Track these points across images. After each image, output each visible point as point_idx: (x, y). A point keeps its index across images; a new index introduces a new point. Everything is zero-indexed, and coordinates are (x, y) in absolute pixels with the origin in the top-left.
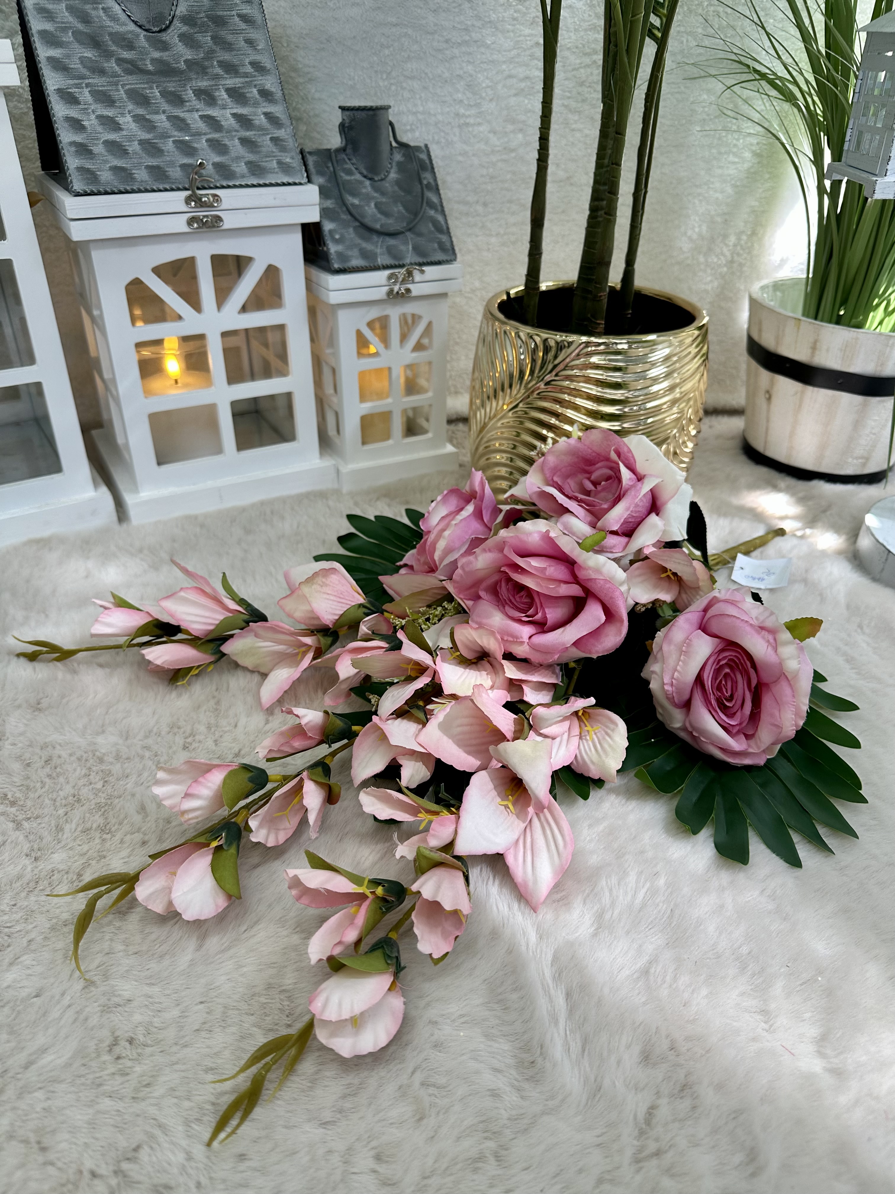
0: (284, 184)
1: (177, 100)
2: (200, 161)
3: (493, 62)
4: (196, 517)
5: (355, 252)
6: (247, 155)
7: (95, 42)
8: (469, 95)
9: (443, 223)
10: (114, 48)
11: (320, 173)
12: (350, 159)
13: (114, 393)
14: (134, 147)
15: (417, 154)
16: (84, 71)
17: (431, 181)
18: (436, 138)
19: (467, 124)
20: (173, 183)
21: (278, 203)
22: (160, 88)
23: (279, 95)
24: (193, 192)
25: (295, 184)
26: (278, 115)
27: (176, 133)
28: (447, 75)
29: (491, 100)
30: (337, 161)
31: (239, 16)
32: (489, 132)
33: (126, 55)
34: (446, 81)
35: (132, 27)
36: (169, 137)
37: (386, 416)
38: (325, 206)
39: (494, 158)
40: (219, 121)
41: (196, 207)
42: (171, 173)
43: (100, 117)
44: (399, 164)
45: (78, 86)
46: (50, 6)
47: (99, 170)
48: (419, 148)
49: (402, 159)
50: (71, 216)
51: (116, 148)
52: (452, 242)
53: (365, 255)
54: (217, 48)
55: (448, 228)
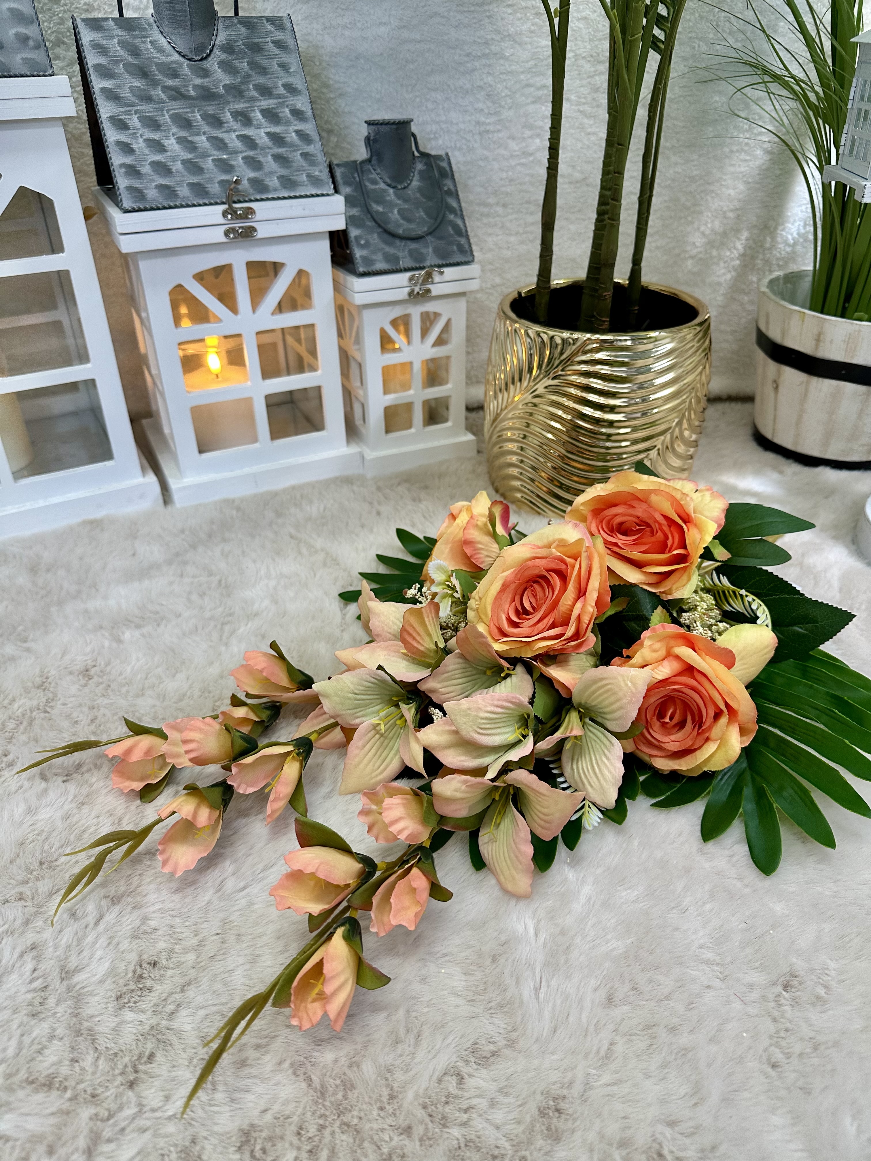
0: (312, 196)
1: (217, 122)
2: (235, 178)
3: (511, 72)
4: (233, 501)
5: (379, 256)
6: (279, 170)
7: (143, 73)
8: (489, 104)
9: (462, 226)
10: (160, 77)
11: (347, 183)
12: (374, 170)
13: (161, 388)
14: (178, 166)
15: (438, 162)
16: (134, 100)
17: (452, 187)
18: (458, 145)
19: (487, 132)
20: (212, 198)
21: (307, 213)
22: (201, 112)
23: (309, 113)
24: (229, 206)
25: (323, 195)
26: (308, 132)
27: (215, 152)
28: (468, 86)
29: (510, 108)
30: (362, 172)
31: (273, 42)
32: (508, 138)
33: (171, 83)
34: (467, 92)
35: (176, 57)
36: (209, 156)
37: (409, 406)
38: (351, 214)
39: (513, 163)
40: (254, 140)
41: (232, 219)
42: (210, 189)
43: (146, 140)
44: (421, 172)
45: (128, 113)
46: (104, 42)
47: (146, 189)
48: (438, 157)
49: (424, 168)
50: (120, 230)
51: (161, 168)
52: (470, 244)
53: (389, 258)
54: (252, 73)
55: (467, 231)
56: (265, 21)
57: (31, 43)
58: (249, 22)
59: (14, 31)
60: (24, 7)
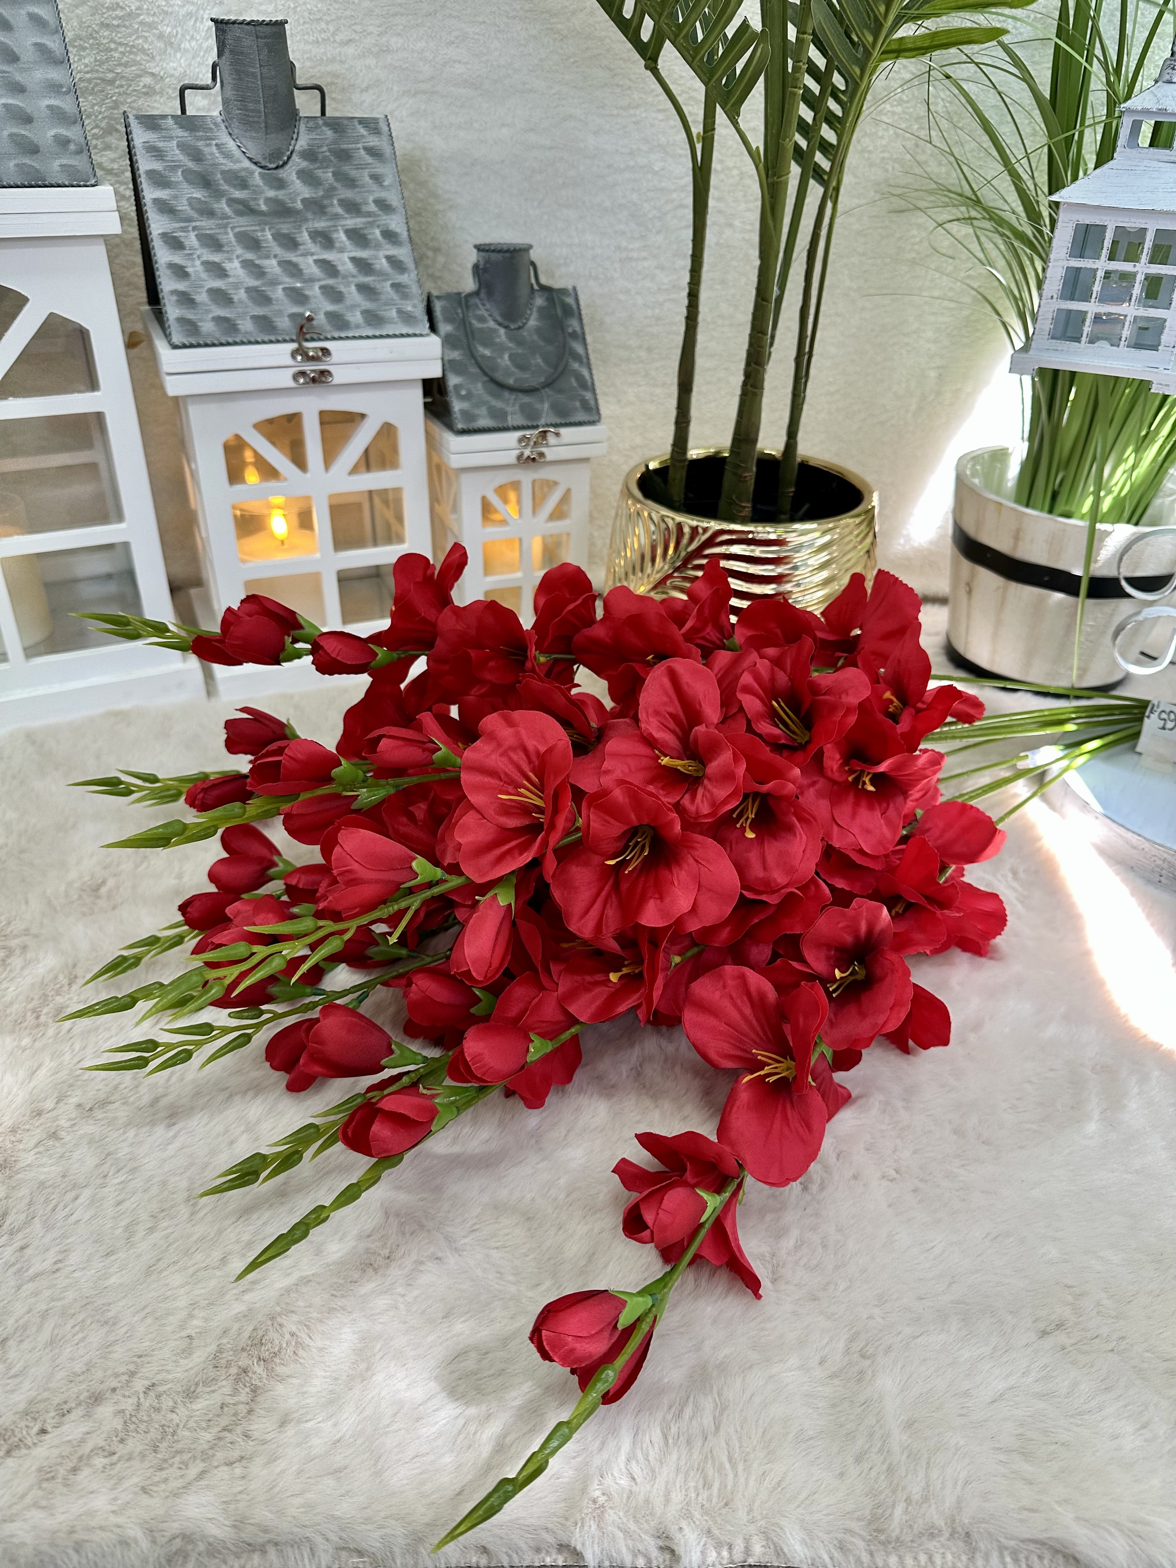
0: (402, 336)
1: (290, 243)
2: (309, 312)
3: (662, 190)
5: (483, 411)
6: (363, 303)
7: (205, 181)
8: (633, 226)
9: (588, 378)
10: (226, 187)
11: (448, 320)
12: (483, 305)
14: (241, 295)
15: (562, 297)
16: (192, 213)
17: (578, 329)
19: (630, 259)
20: (279, 334)
21: (394, 356)
22: (273, 231)
23: (404, 235)
24: (300, 345)
25: (415, 335)
26: (402, 258)
27: (287, 279)
28: (607, 203)
29: (659, 232)
30: (467, 306)
31: (365, 148)
33: (238, 194)
34: (607, 211)
35: (247, 164)
36: (279, 284)
37: (516, 591)
38: (450, 357)
40: (335, 266)
41: (302, 361)
42: (278, 323)
43: (205, 263)
44: (540, 309)
45: (184, 229)
46: (161, 145)
47: (201, 320)
48: (563, 291)
49: (545, 304)
50: (167, 368)
51: (221, 297)
52: (596, 400)
53: (495, 413)
54: (338, 185)
55: (593, 384)
56: (356, 123)
57: (72, 147)
58: (338, 124)
59: (52, 132)
60: (66, 104)
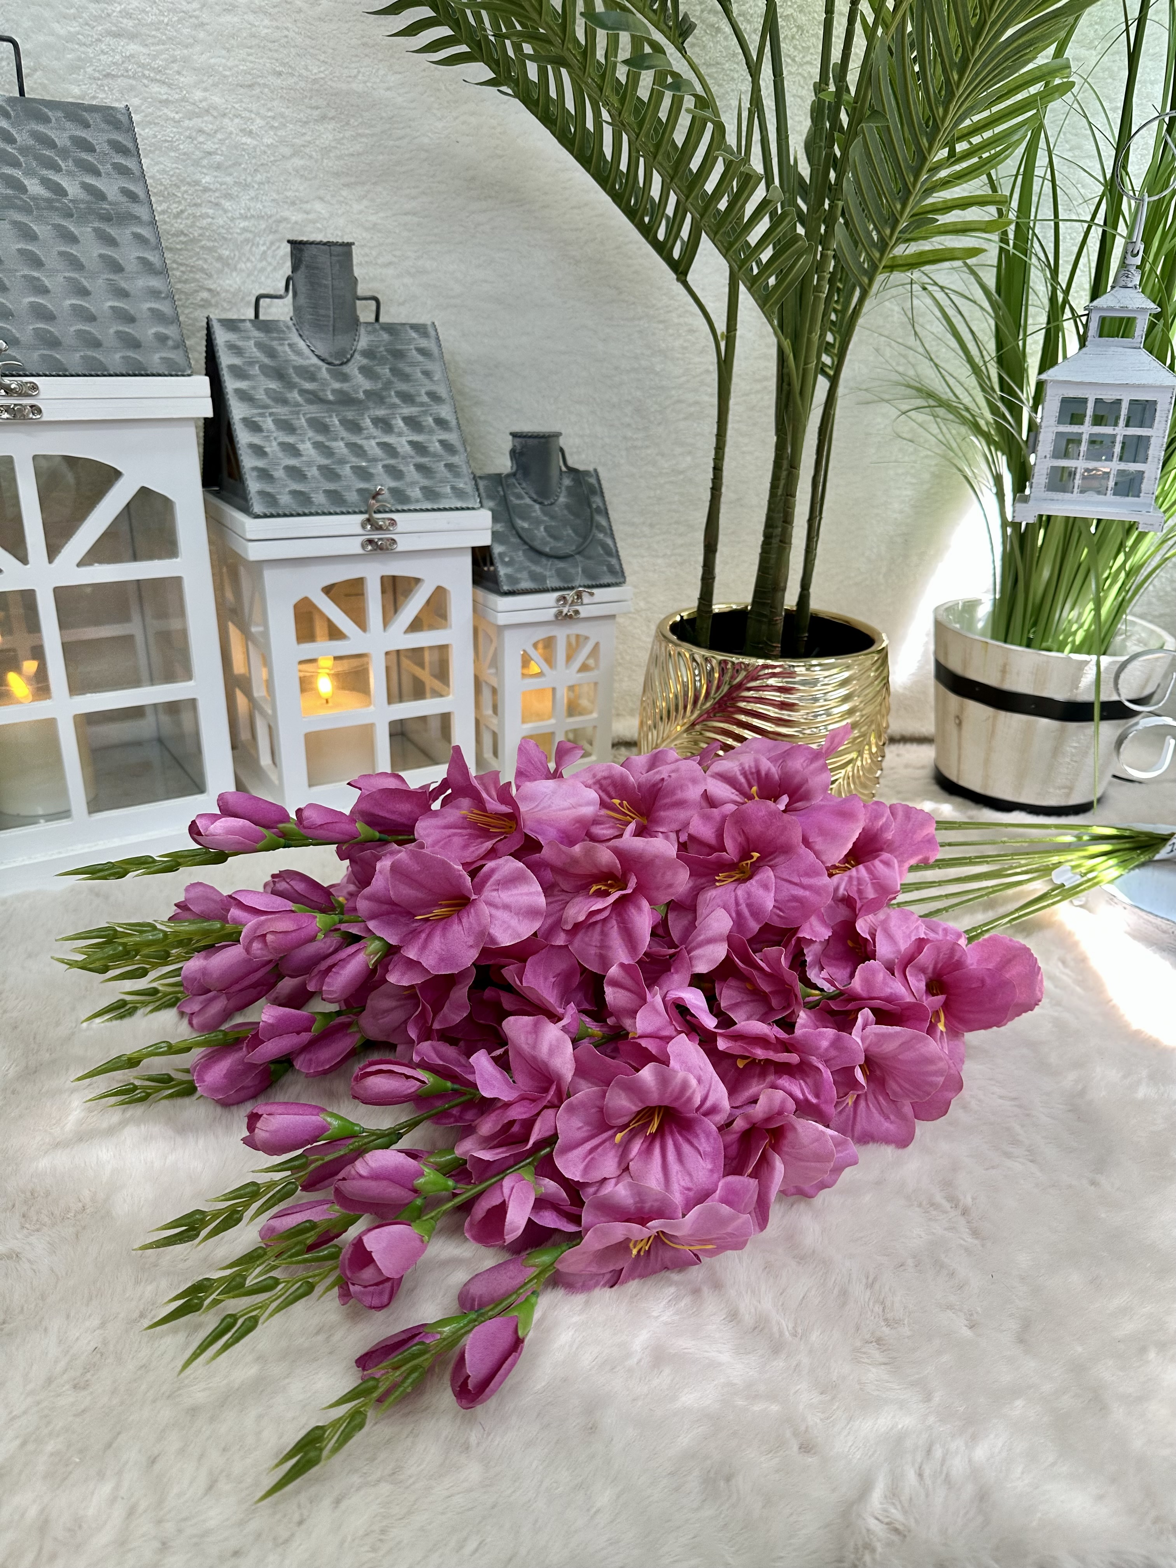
0: (457, 509)
1: (355, 427)
2: (377, 486)
3: (662, 387)
5: (525, 574)
6: (421, 480)
7: (279, 374)
8: (637, 419)
9: (612, 545)
10: (297, 379)
11: (491, 498)
12: (520, 484)
14: (313, 472)
15: (586, 478)
16: (269, 402)
17: (601, 505)
19: (635, 447)
20: (350, 507)
21: (450, 525)
22: (340, 417)
23: (454, 423)
24: (369, 515)
25: (467, 509)
26: (452, 442)
27: (353, 459)
29: (659, 424)
30: (507, 486)
31: (417, 349)
32: (657, 455)
33: (308, 386)
35: (315, 361)
36: (347, 462)
37: (547, 737)
38: (496, 529)
39: (662, 480)
40: (395, 448)
41: (371, 530)
42: (347, 497)
43: (281, 444)
44: (568, 488)
45: (262, 415)
46: (240, 343)
47: (279, 493)
48: (587, 473)
49: (573, 483)
50: (249, 536)
51: (295, 473)
52: (621, 565)
53: (534, 577)
54: (395, 379)
55: (617, 551)
56: (408, 328)
57: (170, 343)
58: (391, 328)
59: (154, 330)
60: (164, 307)
